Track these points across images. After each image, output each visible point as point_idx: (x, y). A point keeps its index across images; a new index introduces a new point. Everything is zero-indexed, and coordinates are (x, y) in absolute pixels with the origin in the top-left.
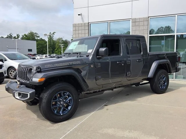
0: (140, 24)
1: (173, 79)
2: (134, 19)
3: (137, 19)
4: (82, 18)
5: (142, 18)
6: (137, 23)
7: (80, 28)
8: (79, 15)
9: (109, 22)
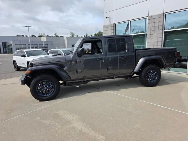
0: (156, 21)
1: (186, 73)
2: (150, 16)
3: (153, 16)
4: (110, 21)
5: (158, 15)
6: (153, 21)
7: (108, 29)
8: (107, 18)
9: (130, 21)
